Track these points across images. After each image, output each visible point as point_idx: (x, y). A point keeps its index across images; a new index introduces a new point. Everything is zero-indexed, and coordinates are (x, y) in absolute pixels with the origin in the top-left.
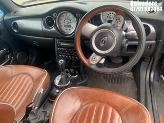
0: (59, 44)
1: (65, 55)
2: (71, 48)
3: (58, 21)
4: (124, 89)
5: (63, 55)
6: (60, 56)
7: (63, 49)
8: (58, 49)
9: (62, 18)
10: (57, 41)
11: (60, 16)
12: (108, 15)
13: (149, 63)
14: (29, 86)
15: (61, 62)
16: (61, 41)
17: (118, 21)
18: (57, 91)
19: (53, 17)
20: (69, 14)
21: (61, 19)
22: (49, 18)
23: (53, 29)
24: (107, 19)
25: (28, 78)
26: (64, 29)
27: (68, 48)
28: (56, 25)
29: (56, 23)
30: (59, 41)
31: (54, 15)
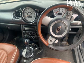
0: (25, 29)
1: (29, 35)
2: (33, 31)
3: (23, 14)
4: (65, 53)
5: (27, 35)
6: (25, 36)
7: (27, 32)
8: (24, 31)
9: (26, 11)
10: (23, 27)
11: (24, 10)
12: (58, 10)
13: (79, 37)
14: (4, 59)
15: (27, 41)
16: (25, 27)
17: (69, 15)
18: (25, 61)
19: (19, 11)
20: (30, 9)
21: (25, 13)
22: (17, 12)
23: (20, 19)
24: (57, 13)
25: (4, 52)
26: (27, 19)
27: (31, 31)
28: (22, 16)
29: (21, 15)
30: (24, 27)
31: (20, 9)
